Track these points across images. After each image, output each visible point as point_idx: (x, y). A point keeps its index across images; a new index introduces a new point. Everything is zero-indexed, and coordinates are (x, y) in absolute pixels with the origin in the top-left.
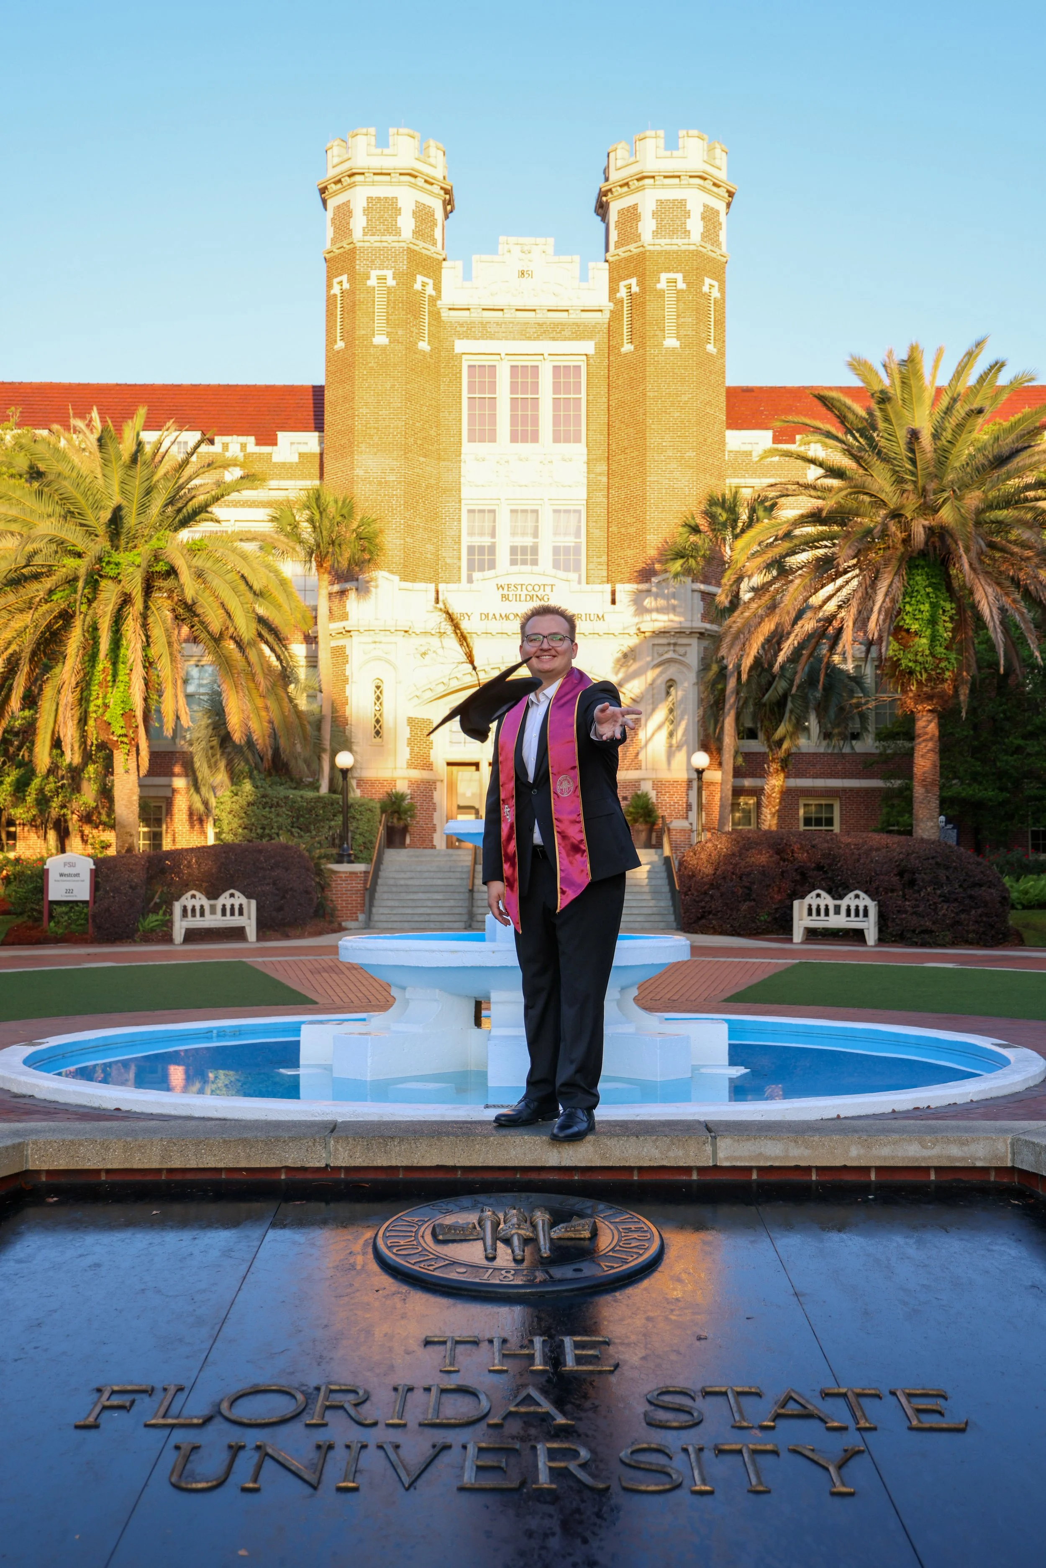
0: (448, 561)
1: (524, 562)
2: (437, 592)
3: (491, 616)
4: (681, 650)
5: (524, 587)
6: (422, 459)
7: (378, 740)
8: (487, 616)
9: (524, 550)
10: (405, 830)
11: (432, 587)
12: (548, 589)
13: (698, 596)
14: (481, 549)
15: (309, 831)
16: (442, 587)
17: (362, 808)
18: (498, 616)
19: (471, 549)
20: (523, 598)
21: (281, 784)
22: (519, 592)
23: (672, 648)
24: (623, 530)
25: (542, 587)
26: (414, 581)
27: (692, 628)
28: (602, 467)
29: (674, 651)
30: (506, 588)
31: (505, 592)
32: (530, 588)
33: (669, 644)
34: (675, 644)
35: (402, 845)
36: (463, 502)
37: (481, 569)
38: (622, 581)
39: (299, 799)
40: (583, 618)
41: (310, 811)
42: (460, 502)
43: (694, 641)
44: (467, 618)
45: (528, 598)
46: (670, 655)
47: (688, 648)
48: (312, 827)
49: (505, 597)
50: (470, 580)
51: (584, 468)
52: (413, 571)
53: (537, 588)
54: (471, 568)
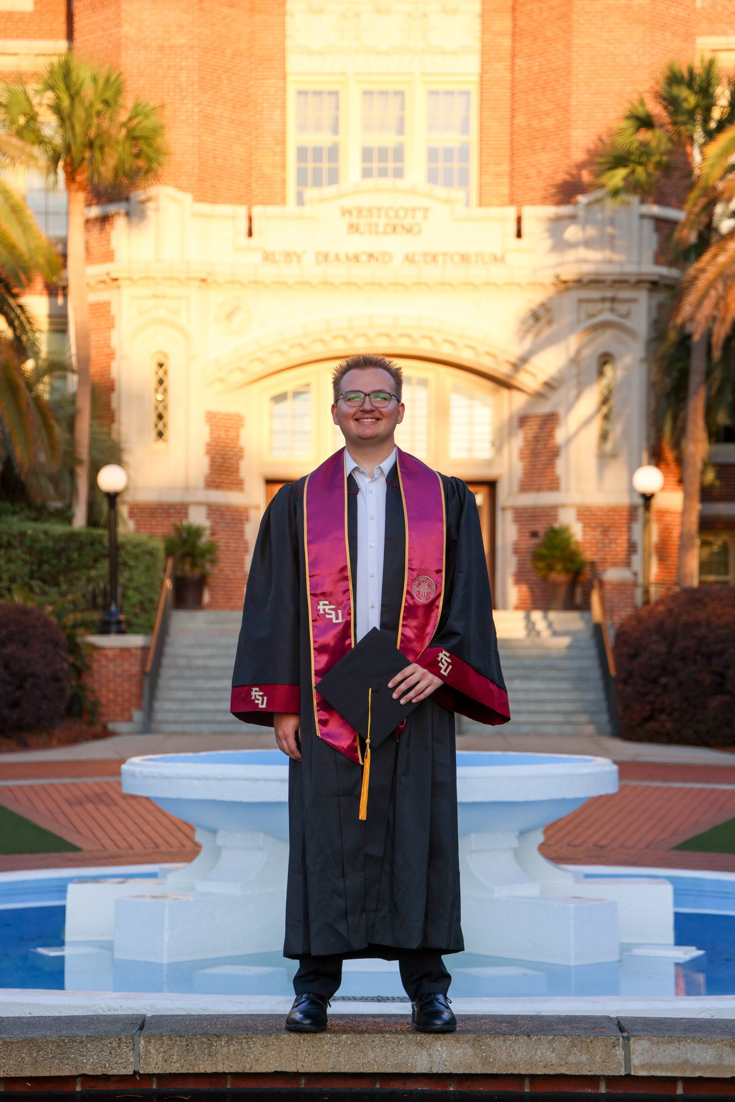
0: (267, 170)
1: (383, 173)
2: (250, 219)
3: (332, 257)
4: (622, 308)
5: (383, 213)
6: (226, 10)
7: (160, 445)
8: (326, 257)
9: (383, 153)
10: (202, 582)
11: (242, 211)
12: (419, 214)
13: (648, 225)
14: (318, 152)
15: (57, 584)
16: (257, 211)
17: (138, 551)
18: (342, 257)
19: (302, 153)
20: (381, 229)
21: (14, 513)
22: (374, 220)
23: (607, 305)
24: (535, 123)
25: (410, 213)
26: (214, 201)
27: (639, 274)
28: (505, 23)
29: (612, 310)
30: (355, 213)
31: (354, 220)
32: (392, 213)
33: (604, 300)
34: (613, 300)
35: (198, 605)
36: (290, 78)
37: (318, 183)
38: (532, 202)
39: (42, 536)
40: (473, 259)
41: (58, 554)
42: (284, 77)
43: (642, 296)
44: (295, 259)
45: (389, 229)
46: (607, 316)
47: (633, 307)
48: (62, 579)
49: (354, 228)
50: (300, 201)
51: (476, 25)
52: (213, 186)
53: (402, 213)
54: (302, 180)
